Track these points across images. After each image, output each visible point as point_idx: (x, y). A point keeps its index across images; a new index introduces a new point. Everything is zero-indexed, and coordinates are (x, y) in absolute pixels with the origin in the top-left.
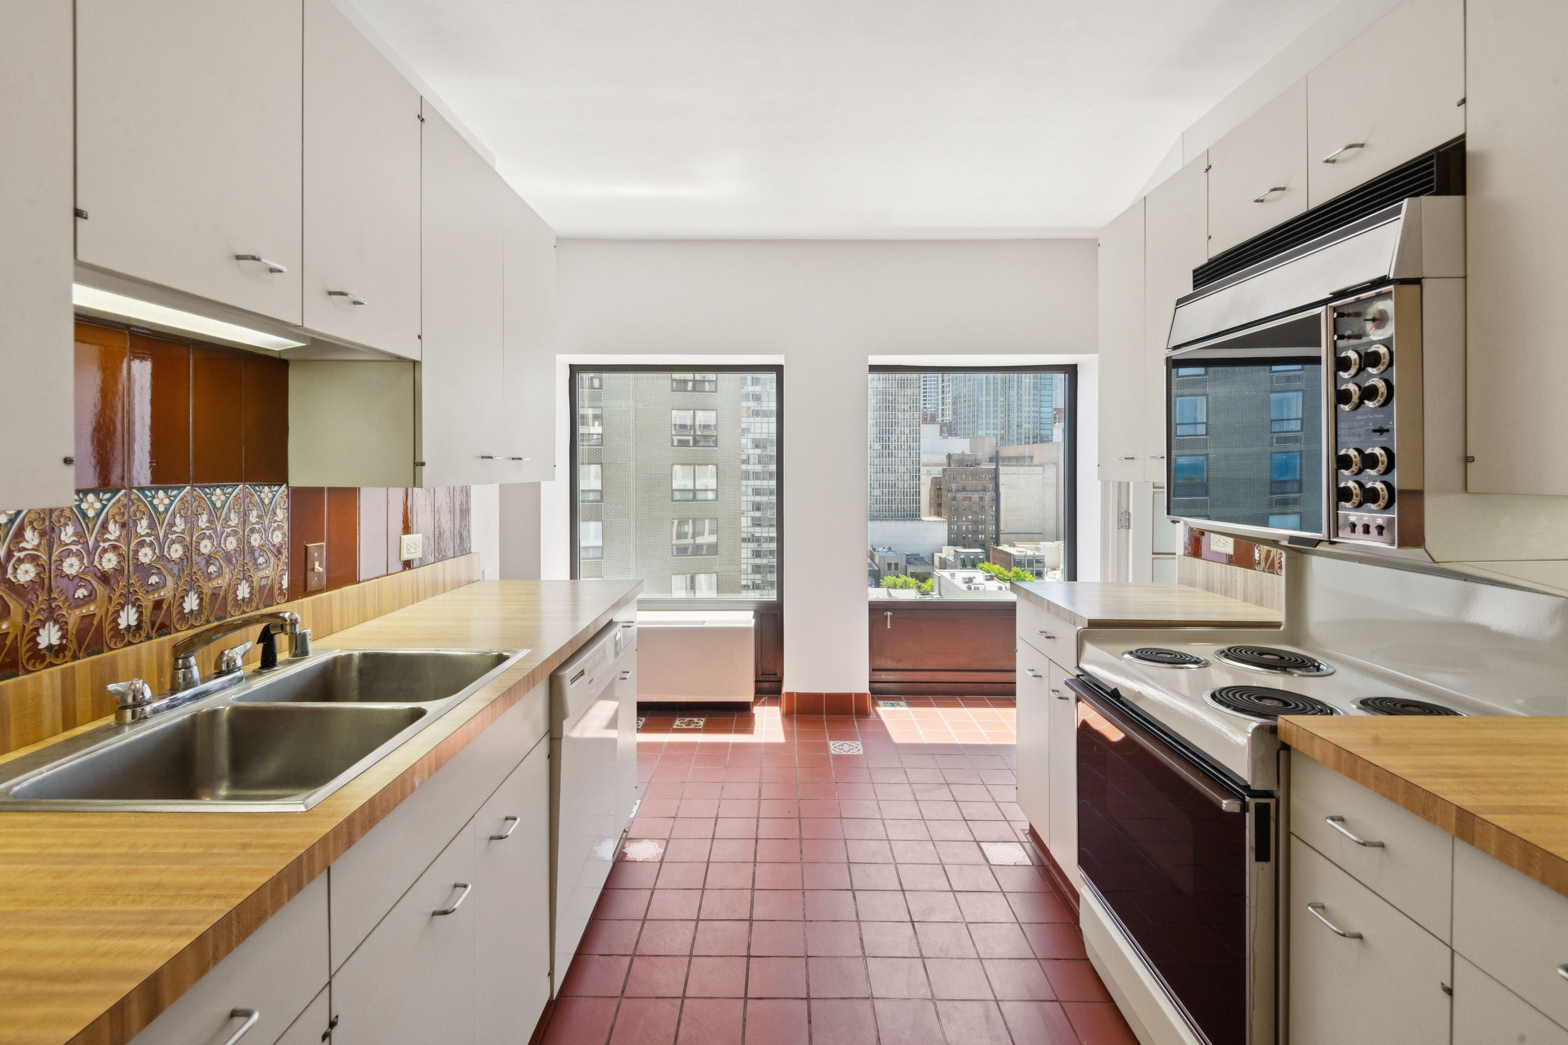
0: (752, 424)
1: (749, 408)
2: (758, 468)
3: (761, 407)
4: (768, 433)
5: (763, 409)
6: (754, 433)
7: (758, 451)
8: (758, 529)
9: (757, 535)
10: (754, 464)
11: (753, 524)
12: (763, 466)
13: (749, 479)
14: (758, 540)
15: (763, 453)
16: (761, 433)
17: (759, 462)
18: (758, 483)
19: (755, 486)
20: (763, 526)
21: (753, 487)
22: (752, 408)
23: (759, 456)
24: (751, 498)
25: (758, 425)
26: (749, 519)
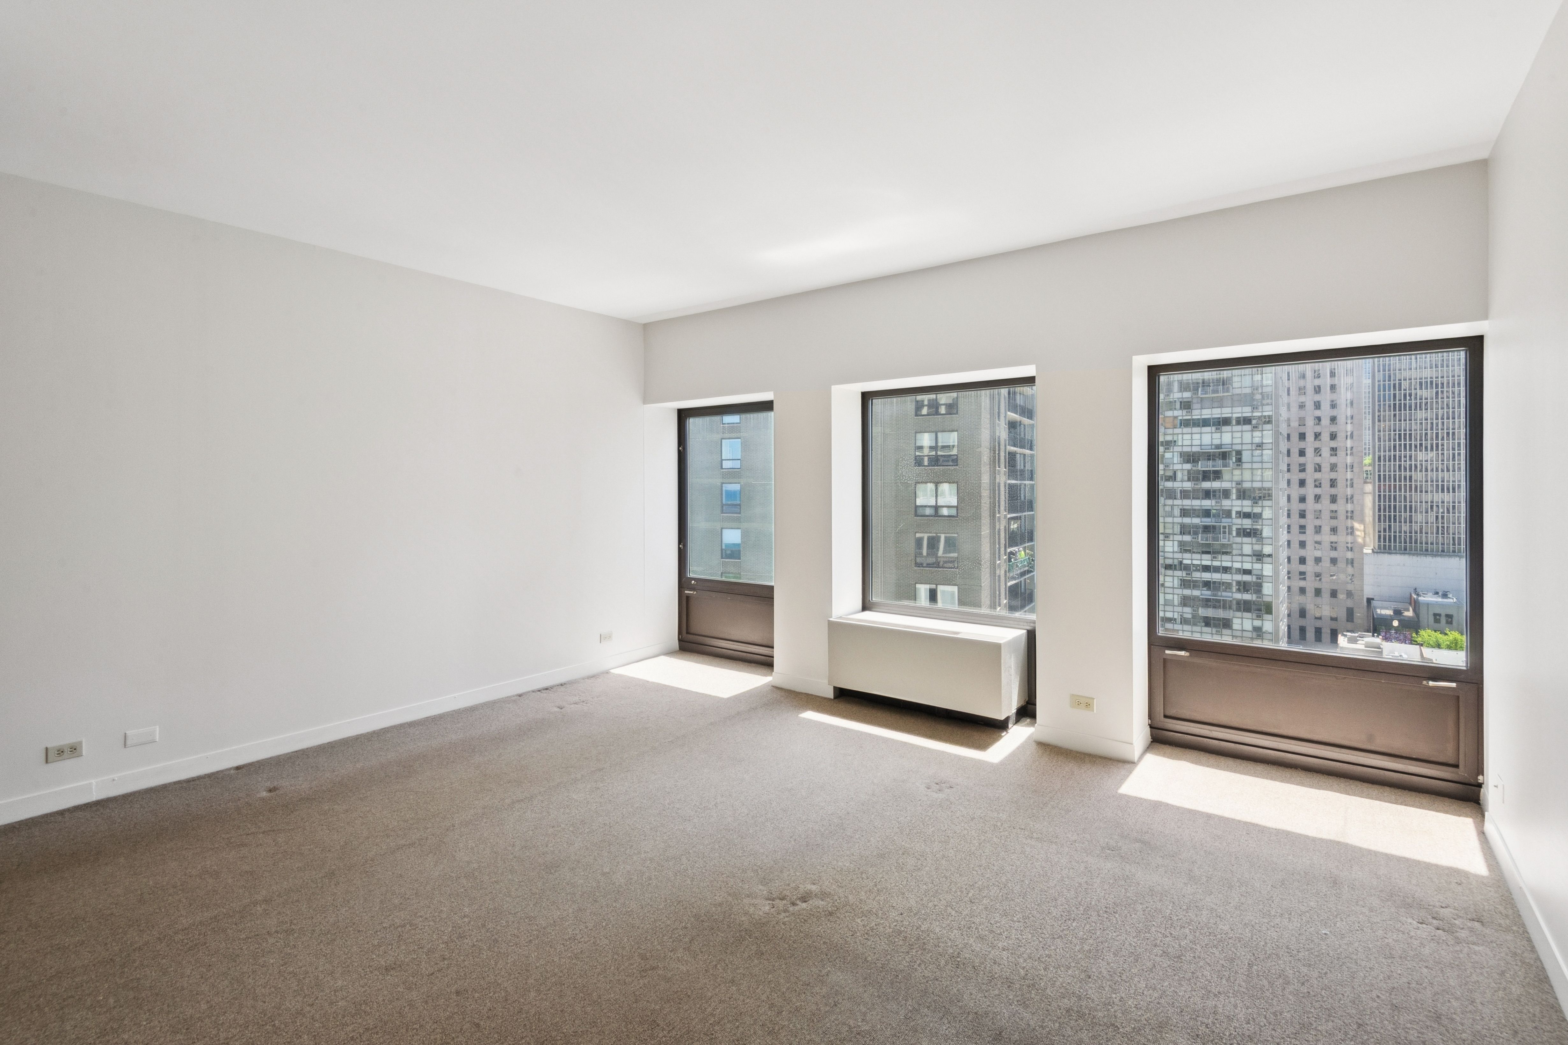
0: (1180, 436)
1: (1176, 417)
2: (1188, 485)
3: (1192, 416)
4: (1201, 445)
5: (1194, 417)
6: (1182, 446)
7: (1188, 466)
8: (1187, 555)
9: (1185, 562)
10: (1182, 481)
11: (1181, 549)
12: (1193, 483)
13: (1175, 499)
14: (1186, 568)
15: (1194, 468)
16: (1192, 446)
17: (1189, 480)
18: (1187, 503)
19: (1183, 505)
20: (1194, 552)
21: (1181, 507)
22: (1180, 418)
23: (1189, 471)
24: (1179, 520)
25: (1188, 437)
26: (1176, 543)
